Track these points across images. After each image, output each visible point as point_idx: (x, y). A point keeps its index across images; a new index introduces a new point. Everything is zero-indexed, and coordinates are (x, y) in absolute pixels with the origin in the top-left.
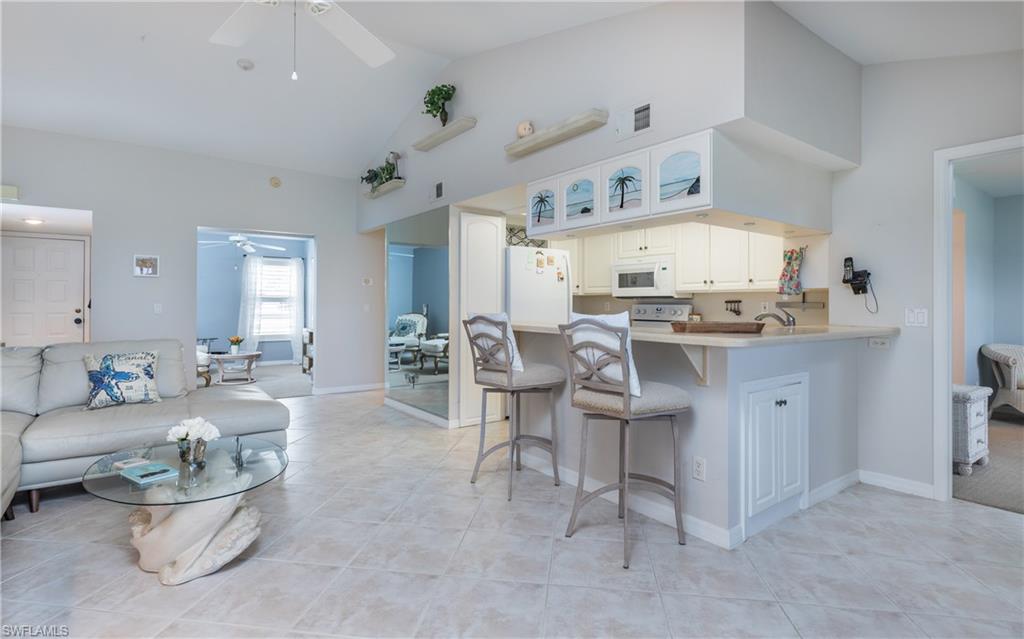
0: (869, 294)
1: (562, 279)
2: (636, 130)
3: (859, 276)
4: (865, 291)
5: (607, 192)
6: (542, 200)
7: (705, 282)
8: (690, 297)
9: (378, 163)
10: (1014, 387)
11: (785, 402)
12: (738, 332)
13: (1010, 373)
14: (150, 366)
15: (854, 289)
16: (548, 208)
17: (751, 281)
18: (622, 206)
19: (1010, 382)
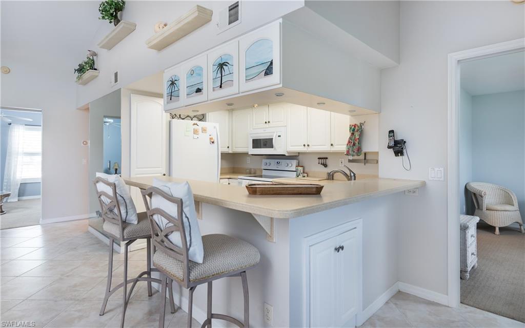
0: (405, 157)
1: (213, 142)
2: (229, 24)
3: (399, 143)
4: (402, 154)
5: (211, 75)
6: (173, 83)
7: (304, 145)
8: (298, 155)
9: (83, 59)
10: (484, 209)
11: (342, 248)
12: (301, 194)
13: (482, 200)
15: (395, 152)
16: (176, 89)
17: (332, 145)
18: (221, 87)
19: (482, 206)
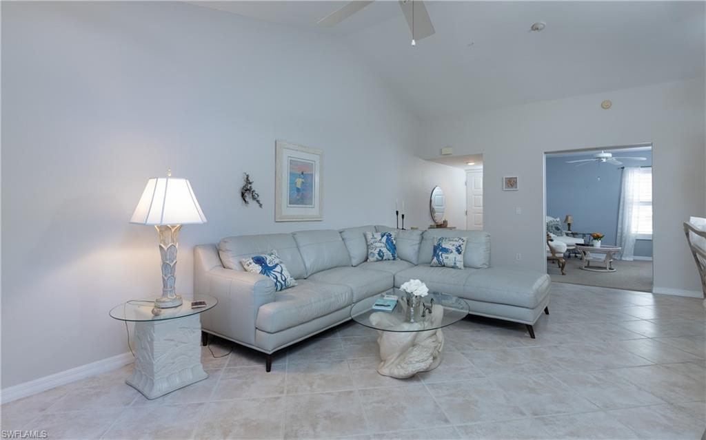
14: (460, 246)
